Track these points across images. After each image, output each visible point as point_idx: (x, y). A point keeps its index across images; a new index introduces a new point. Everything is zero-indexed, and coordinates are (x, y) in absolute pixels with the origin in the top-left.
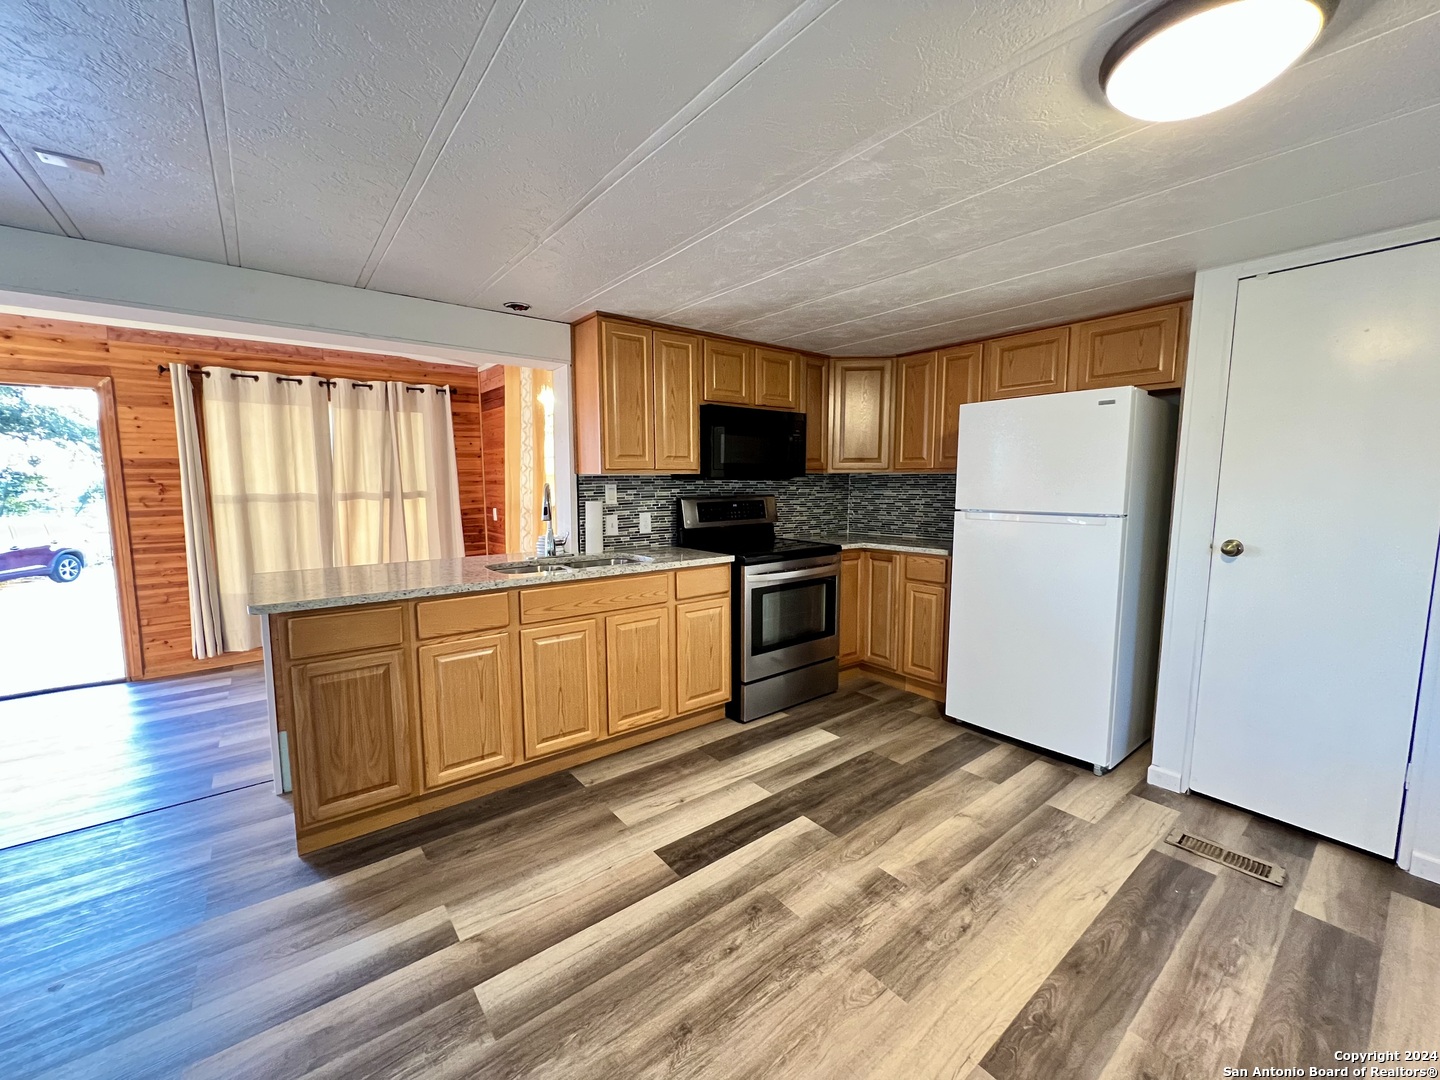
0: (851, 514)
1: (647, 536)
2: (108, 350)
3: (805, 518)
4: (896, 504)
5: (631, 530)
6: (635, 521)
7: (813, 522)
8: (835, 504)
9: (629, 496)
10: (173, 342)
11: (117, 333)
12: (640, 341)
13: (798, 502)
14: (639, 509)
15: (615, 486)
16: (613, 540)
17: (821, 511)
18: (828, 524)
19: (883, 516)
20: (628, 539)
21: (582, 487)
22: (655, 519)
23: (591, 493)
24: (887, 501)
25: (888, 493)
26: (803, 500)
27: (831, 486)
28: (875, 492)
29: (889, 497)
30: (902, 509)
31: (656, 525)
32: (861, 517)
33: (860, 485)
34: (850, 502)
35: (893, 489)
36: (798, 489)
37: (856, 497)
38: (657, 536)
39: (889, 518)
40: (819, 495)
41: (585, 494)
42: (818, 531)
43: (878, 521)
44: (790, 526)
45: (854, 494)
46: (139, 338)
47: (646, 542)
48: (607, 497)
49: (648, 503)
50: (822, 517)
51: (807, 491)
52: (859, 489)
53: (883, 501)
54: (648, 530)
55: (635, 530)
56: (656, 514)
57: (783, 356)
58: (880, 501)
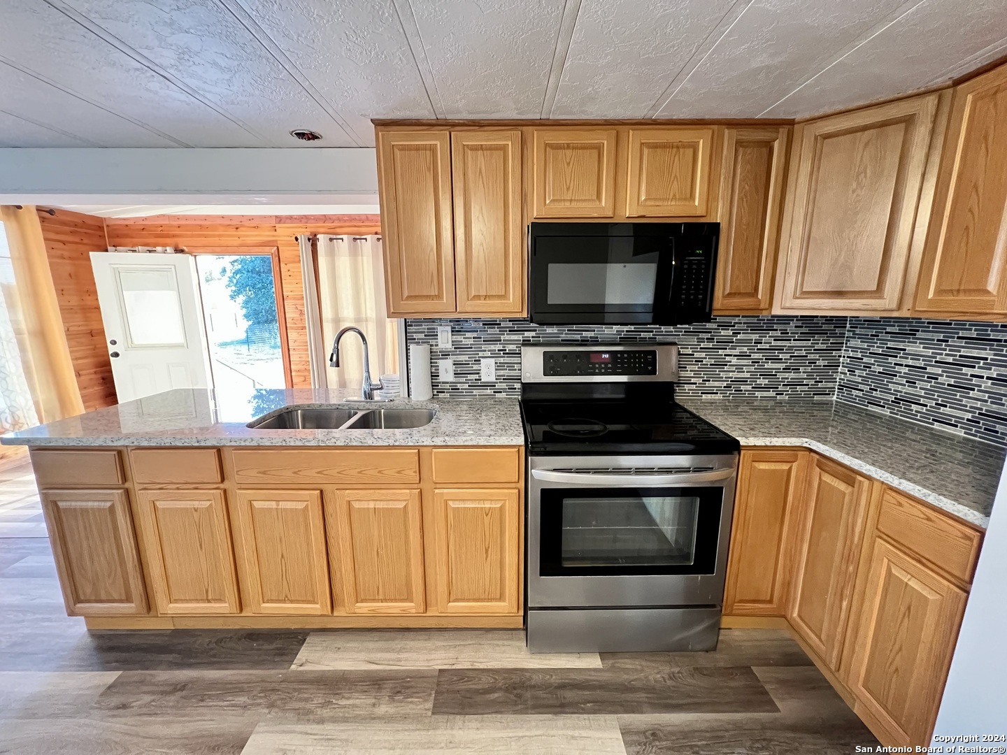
0: (842, 374)
1: (492, 385)
2: (276, 230)
3: (748, 375)
4: (929, 369)
5: (470, 377)
6: (475, 367)
7: (763, 382)
8: (811, 357)
9: (467, 339)
10: (304, 220)
11: (279, 219)
12: (432, 149)
13: (736, 352)
14: (481, 354)
15: (449, 329)
16: (447, 386)
17: (782, 366)
18: (792, 385)
19: (899, 387)
20: (466, 386)
21: (410, 329)
22: (499, 367)
23: (422, 336)
24: (910, 362)
25: (918, 348)
26: (745, 349)
27: (805, 330)
28: (890, 344)
29: (916, 356)
30: (940, 379)
31: (502, 373)
32: (860, 380)
33: (863, 331)
34: (844, 355)
35: (927, 343)
36: (735, 334)
37: (855, 349)
38: (504, 386)
39: (911, 390)
40: (779, 343)
41: (415, 336)
42: (772, 393)
43: (888, 391)
44: (716, 384)
45: (852, 343)
46: (288, 220)
47: (489, 392)
48: (439, 340)
49: (492, 347)
50: (780, 376)
51: (755, 337)
52: (863, 338)
53: (904, 362)
54: (493, 379)
55: (476, 377)
56: (502, 360)
57: (685, 135)
58: (898, 360)
